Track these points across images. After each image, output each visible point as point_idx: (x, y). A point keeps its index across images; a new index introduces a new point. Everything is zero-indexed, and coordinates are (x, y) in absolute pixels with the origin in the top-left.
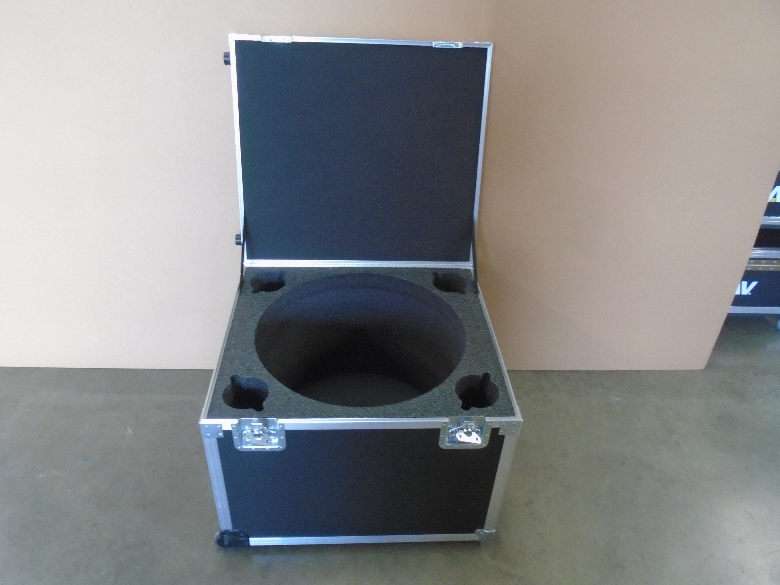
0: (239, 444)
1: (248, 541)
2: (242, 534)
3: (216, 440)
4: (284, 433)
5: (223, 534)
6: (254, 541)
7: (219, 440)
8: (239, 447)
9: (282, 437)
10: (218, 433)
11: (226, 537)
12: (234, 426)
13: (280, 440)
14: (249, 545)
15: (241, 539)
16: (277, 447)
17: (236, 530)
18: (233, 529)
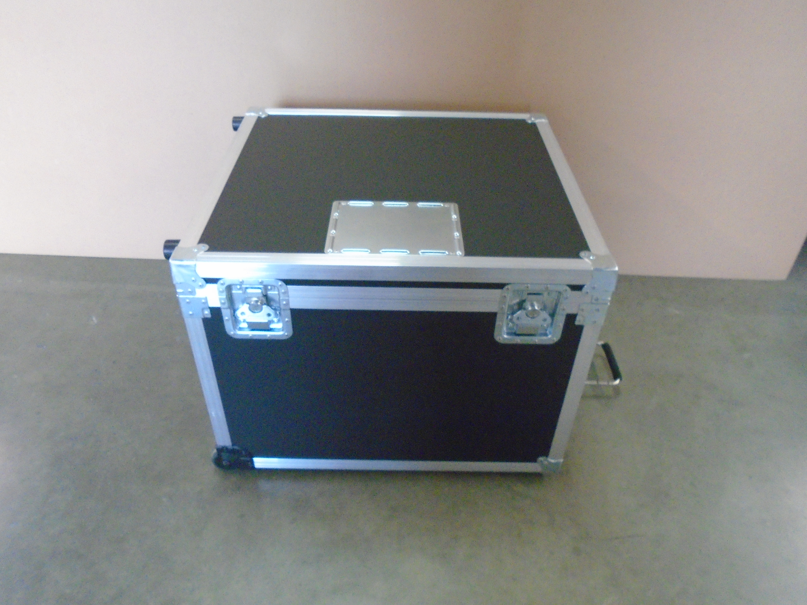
0: (232, 328)
1: (252, 462)
2: (244, 452)
3: (201, 321)
4: (289, 312)
5: (221, 450)
6: (260, 462)
7: (206, 321)
8: (232, 333)
9: (287, 319)
10: (203, 310)
11: (225, 455)
12: (223, 301)
13: (285, 323)
14: (253, 468)
15: (242, 459)
16: (281, 333)
17: (236, 447)
18: (233, 445)
